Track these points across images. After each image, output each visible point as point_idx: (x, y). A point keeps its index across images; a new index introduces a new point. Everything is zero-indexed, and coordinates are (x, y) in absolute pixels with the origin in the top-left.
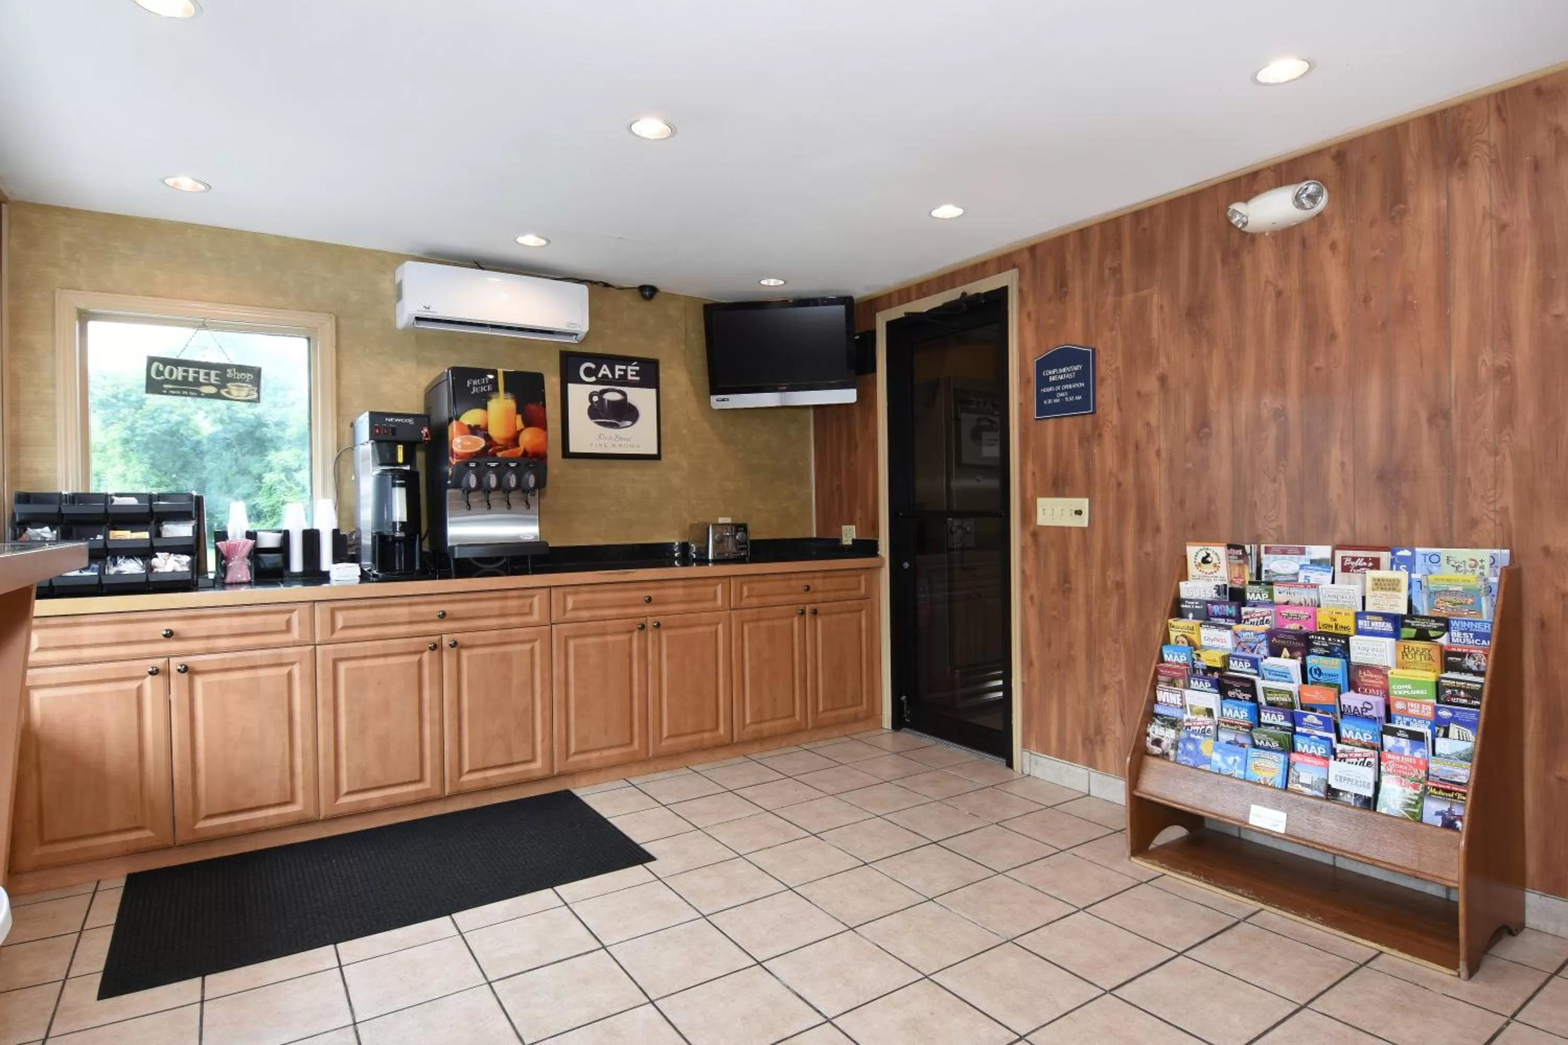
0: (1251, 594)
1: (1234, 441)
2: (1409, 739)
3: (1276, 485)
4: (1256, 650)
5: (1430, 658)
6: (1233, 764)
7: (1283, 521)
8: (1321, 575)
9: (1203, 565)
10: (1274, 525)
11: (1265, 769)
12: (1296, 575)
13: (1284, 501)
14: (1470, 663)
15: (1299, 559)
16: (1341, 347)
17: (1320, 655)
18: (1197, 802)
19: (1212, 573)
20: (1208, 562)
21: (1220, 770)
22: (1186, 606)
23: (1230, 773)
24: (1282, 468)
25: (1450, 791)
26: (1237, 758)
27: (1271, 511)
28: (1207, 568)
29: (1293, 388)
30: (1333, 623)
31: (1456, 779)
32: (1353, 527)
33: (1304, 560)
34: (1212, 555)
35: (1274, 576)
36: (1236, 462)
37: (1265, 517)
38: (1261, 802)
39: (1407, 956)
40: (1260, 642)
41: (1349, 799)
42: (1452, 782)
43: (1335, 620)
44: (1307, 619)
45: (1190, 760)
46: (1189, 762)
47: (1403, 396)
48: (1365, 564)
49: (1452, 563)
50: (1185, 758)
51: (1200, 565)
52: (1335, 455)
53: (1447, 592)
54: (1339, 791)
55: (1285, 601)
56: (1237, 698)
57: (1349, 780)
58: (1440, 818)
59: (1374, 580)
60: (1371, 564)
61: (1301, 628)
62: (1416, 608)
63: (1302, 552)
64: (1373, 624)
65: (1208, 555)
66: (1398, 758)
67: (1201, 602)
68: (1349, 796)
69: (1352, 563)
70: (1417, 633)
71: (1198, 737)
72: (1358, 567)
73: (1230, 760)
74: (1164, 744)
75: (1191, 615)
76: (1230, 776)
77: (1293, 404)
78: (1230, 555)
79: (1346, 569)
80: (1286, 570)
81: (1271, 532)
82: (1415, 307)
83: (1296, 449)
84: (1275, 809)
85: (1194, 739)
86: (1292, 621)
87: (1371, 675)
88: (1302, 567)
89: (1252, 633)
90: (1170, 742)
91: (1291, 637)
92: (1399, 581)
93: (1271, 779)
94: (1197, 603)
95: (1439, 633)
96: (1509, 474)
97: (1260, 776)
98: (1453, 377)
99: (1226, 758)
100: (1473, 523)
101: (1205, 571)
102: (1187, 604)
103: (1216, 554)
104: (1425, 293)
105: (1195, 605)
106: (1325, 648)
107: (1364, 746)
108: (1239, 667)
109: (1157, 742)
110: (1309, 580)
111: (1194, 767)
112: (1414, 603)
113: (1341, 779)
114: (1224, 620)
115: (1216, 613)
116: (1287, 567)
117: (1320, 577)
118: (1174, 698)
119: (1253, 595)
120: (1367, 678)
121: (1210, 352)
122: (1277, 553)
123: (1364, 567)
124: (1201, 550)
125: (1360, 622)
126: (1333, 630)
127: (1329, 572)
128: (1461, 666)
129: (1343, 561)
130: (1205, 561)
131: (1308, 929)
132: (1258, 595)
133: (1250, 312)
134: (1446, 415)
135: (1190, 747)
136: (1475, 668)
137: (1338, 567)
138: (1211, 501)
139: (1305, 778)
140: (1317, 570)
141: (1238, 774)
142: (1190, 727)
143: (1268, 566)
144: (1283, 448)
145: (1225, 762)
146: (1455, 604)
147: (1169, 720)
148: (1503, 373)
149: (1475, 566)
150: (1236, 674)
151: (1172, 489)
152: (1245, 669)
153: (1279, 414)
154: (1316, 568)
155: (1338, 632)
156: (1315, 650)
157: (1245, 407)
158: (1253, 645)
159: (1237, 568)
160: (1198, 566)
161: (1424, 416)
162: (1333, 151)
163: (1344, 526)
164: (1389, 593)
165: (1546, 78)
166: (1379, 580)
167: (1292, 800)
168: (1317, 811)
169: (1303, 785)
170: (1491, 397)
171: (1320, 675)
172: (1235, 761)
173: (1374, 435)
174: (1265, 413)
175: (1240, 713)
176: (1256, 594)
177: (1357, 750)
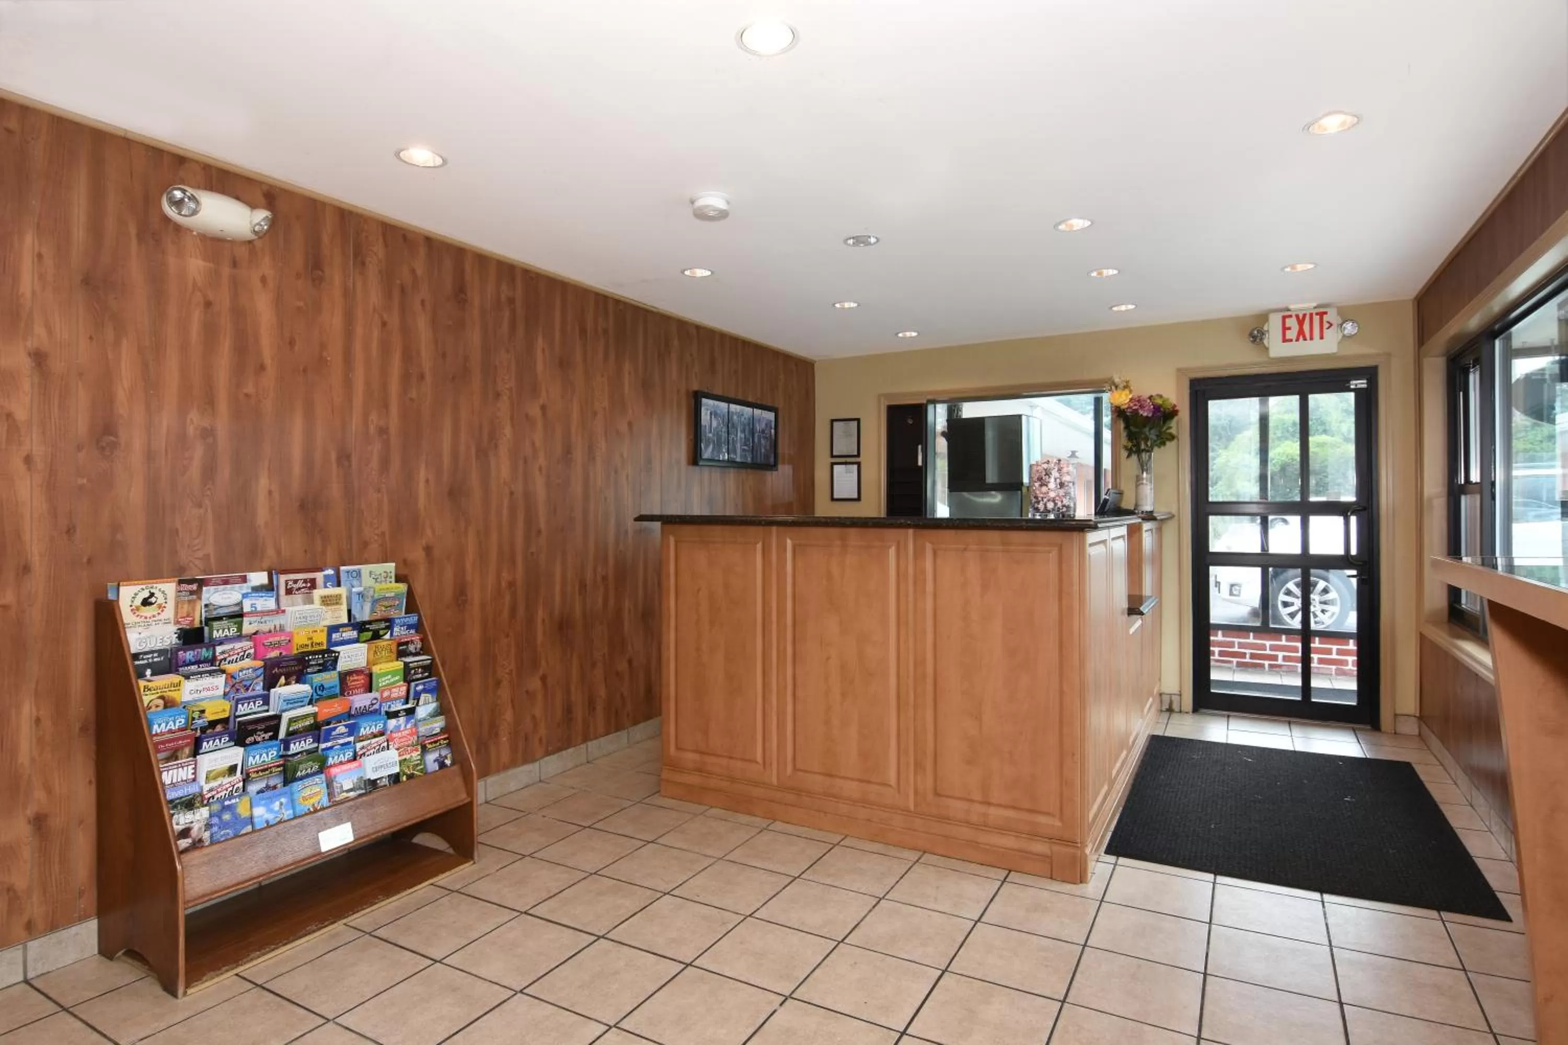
0: (218, 631)
1: (150, 456)
2: (406, 715)
3: (202, 511)
4: (251, 689)
5: (391, 652)
6: (281, 808)
7: (210, 549)
8: (266, 600)
9: (143, 607)
10: (200, 554)
11: (311, 796)
12: (240, 604)
13: (210, 526)
14: (412, 648)
15: (241, 588)
16: (269, 378)
17: (315, 673)
18: (264, 866)
19: (154, 616)
20: (151, 604)
21: (267, 822)
22: (141, 662)
23: (278, 819)
24: (208, 493)
25: (436, 742)
26: (283, 800)
27: (196, 539)
28: (148, 611)
29: (223, 406)
30: (309, 642)
31: (434, 733)
32: (279, 552)
33: (246, 588)
34: (157, 594)
35: (215, 609)
36: (152, 483)
37: (189, 546)
38: (326, 826)
39: (448, 874)
40: (258, 677)
41: (385, 782)
42: (432, 735)
43: (311, 639)
44: (287, 644)
45: (228, 831)
46: (228, 834)
47: (320, 433)
48: (304, 585)
49: (373, 576)
50: (222, 833)
51: (138, 609)
52: (263, 483)
53: (385, 598)
54: (376, 780)
55: (254, 631)
56: (256, 743)
57: (382, 766)
58: (436, 763)
59: (322, 598)
60: (309, 585)
61: (281, 653)
62: (354, 616)
63: (244, 580)
64: (344, 635)
65: (152, 595)
66: (400, 734)
67: (161, 652)
68: (384, 780)
69: (294, 586)
70: (373, 635)
71: (233, 801)
72: (300, 589)
73: (276, 806)
74: (194, 833)
75: (148, 672)
76: (280, 822)
77: (222, 424)
78: (180, 591)
79: (289, 592)
80: (228, 600)
81: (197, 562)
82: (329, 364)
83: (225, 472)
84: (339, 824)
85: (229, 806)
86: (273, 649)
87: (356, 678)
88: (245, 596)
89: (250, 670)
90: (202, 824)
91: (292, 663)
92: (340, 595)
93: (319, 803)
94: (155, 655)
95: (385, 631)
96: (386, 507)
97: (308, 805)
98: (354, 427)
99: (272, 806)
100: (365, 544)
101: (145, 614)
102: (143, 659)
103: (163, 592)
104: (335, 354)
105: (153, 658)
106: (320, 665)
107: (375, 736)
108: (249, 710)
109: (185, 833)
110: (256, 608)
111: (236, 836)
112: (353, 612)
113: (376, 769)
114: (196, 666)
115: (188, 661)
116: (229, 598)
117: (265, 603)
118: (185, 773)
119: (221, 631)
120: (354, 681)
121: (117, 344)
122: (218, 584)
123: (304, 587)
124: (143, 589)
125: (334, 636)
126: (310, 649)
127: (272, 597)
128: (408, 651)
129: (287, 584)
130: (146, 603)
131: (389, 907)
132: (226, 630)
133: (172, 311)
134: (348, 457)
135: (227, 817)
136: (414, 651)
137: (282, 591)
138: (116, 527)
139: (348, 785)
140: (262, 597)
141: (288, 816)
142: (213, 797)
143: (208, 599)
144: (209, 472)
145: (270, 810)
146: (387, 607)
147: (183, 803)
148: (383, 431)
149: (387, 577)
150: (245, 718)
151: (54, 512)
152: (255, 709)
153: (207, 434)
154: (261, 595)
155: (313, 649)
156: (309, 670)
157: (166, 420)
158: (248, 683)
159: (186, 606)
160: (135, 610)
161: (333, 456)
162: (265, 188)
163: (270, 552)
164: (333, 607)
165: (414, 232)
166: (325, 597)
167: (350, 808)
168: (371, 804)
169: (348, 791)
170: (376, 448)
171: (323, 691)
172: (281, 804)
173: (297, 469)
174: (191, 430)
175: (266, 755)
176: (223, 630)
177: (374, 740)
